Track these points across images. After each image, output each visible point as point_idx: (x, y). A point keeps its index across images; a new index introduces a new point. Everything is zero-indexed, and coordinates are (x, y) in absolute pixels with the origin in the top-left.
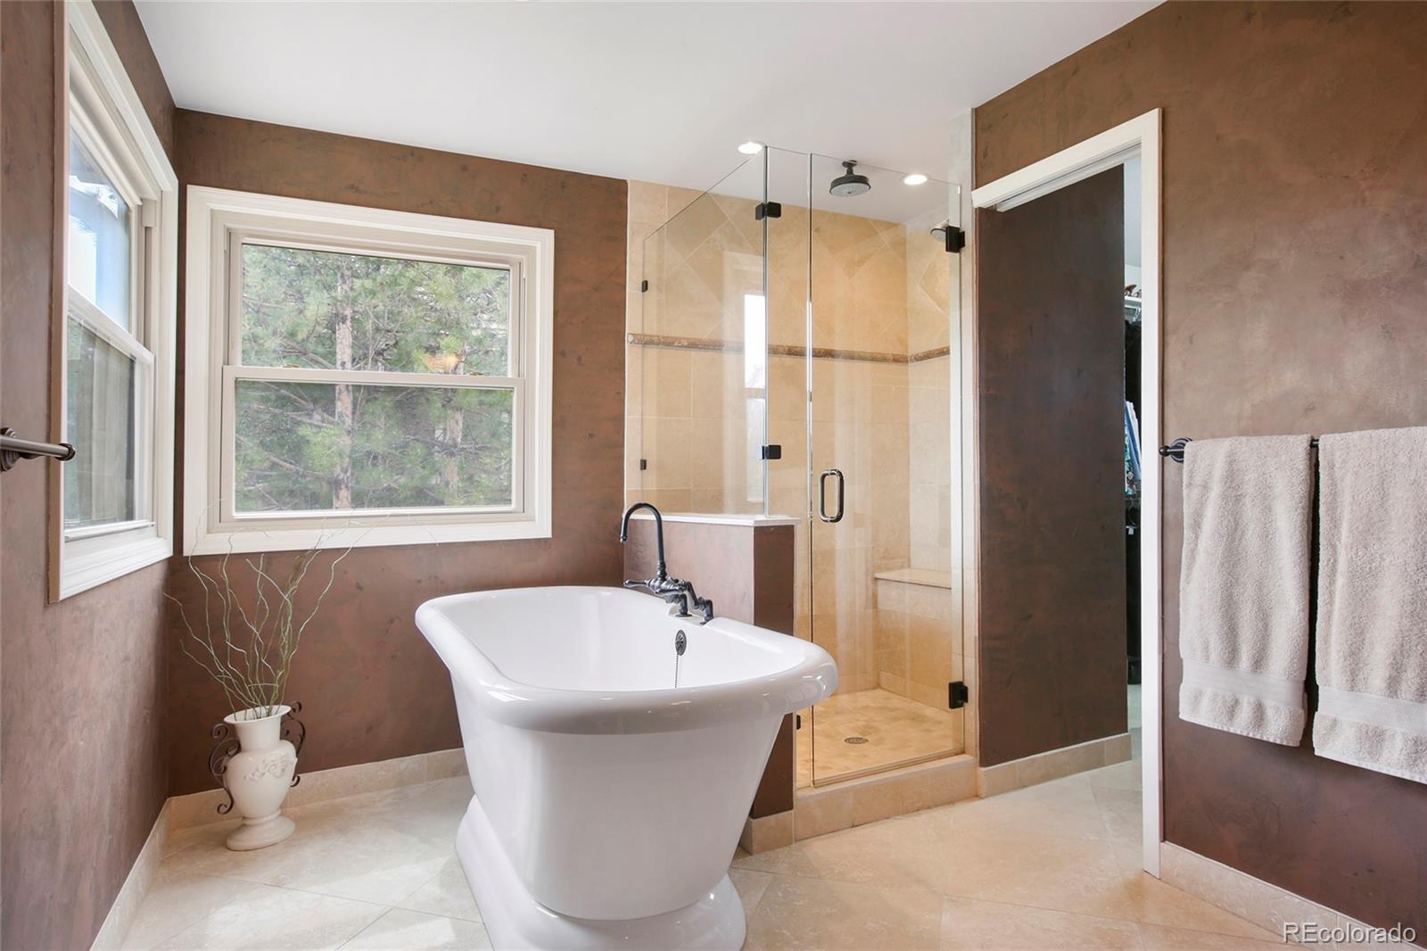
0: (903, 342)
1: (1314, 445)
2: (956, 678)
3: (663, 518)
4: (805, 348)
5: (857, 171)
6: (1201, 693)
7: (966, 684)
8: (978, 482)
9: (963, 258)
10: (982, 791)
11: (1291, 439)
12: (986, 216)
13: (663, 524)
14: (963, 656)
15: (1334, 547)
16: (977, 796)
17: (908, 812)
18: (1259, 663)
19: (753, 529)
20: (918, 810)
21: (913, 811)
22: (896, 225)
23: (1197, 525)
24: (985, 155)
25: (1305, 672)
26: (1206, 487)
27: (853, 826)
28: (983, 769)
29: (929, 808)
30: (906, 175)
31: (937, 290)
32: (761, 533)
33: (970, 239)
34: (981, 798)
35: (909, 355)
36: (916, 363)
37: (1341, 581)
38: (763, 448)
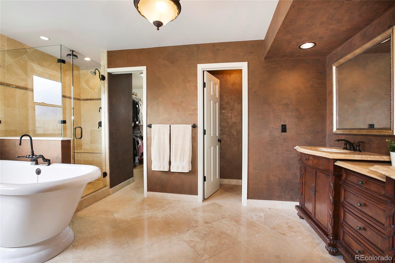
0: (79, 95)
1: (170, 126)
2: (104, 171)
3: (33, 138)
4: (71, 97)
5: (74, 53)
6: (155, 165)
7: (106, 172)
8: (108, 130)
9: (105, 82)
10: (111, 193)
11: (167, 125)
12: (109, 74)
13: (32, 140)
14: (106, 166)
15: (173, 141)
16: (110, 195)
17: (97, 201)
18: (163, 160)
19: (61, 141)
20: (99, 200)
21: (98, 201)
22: (78, 67)
23: (154, 139)
24: (110, 62)
25: (169, 160)
26: (155, 132)
27: (86, 207)
28: (111, 189)
29: (101, 199)
30: (86, 57)
31: (89, 85)
32: (63, 141)
33: (106, 78)
34: (111, 195)
35: (81, 99)
36: (83, 101)
37: (174, 146)
38: (61, 121)
